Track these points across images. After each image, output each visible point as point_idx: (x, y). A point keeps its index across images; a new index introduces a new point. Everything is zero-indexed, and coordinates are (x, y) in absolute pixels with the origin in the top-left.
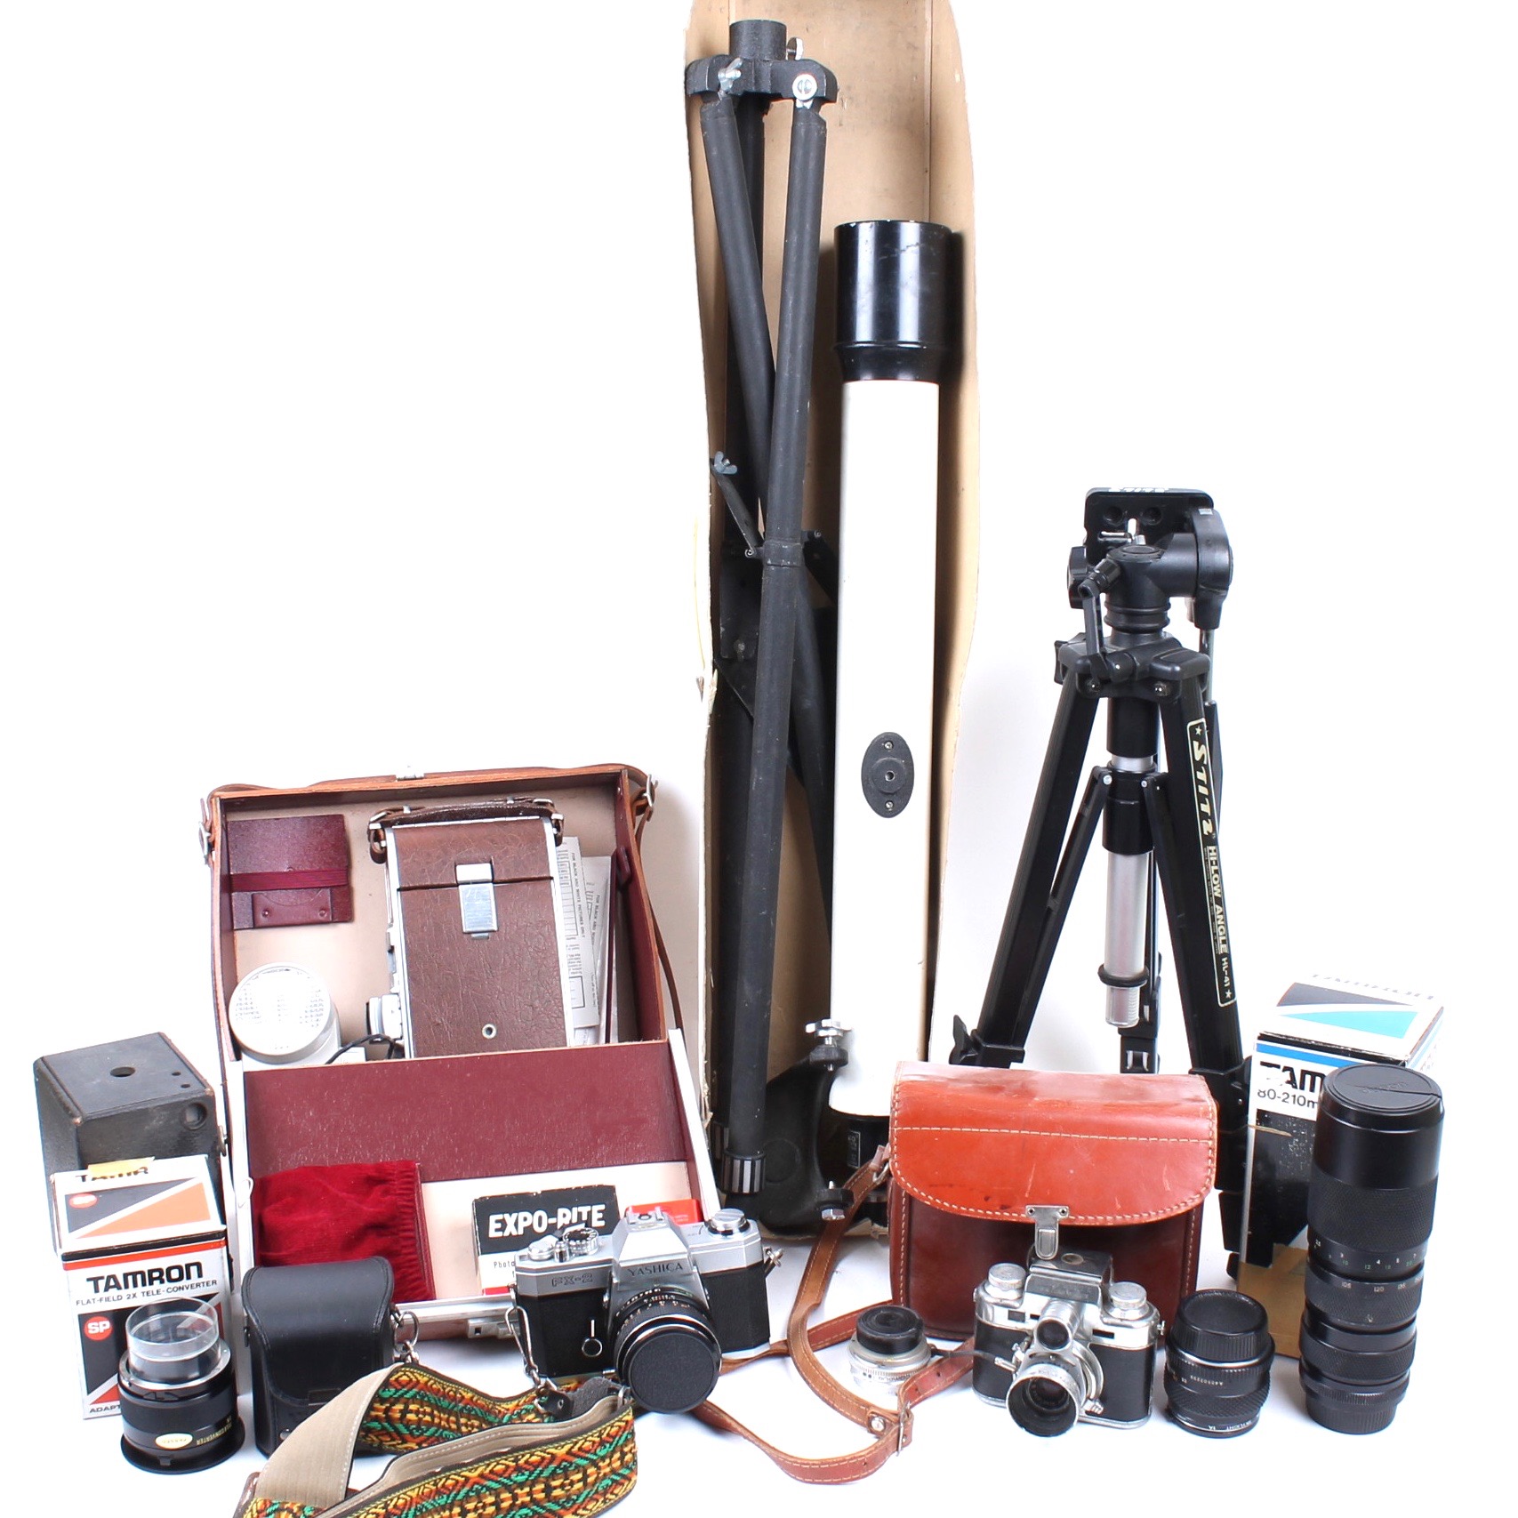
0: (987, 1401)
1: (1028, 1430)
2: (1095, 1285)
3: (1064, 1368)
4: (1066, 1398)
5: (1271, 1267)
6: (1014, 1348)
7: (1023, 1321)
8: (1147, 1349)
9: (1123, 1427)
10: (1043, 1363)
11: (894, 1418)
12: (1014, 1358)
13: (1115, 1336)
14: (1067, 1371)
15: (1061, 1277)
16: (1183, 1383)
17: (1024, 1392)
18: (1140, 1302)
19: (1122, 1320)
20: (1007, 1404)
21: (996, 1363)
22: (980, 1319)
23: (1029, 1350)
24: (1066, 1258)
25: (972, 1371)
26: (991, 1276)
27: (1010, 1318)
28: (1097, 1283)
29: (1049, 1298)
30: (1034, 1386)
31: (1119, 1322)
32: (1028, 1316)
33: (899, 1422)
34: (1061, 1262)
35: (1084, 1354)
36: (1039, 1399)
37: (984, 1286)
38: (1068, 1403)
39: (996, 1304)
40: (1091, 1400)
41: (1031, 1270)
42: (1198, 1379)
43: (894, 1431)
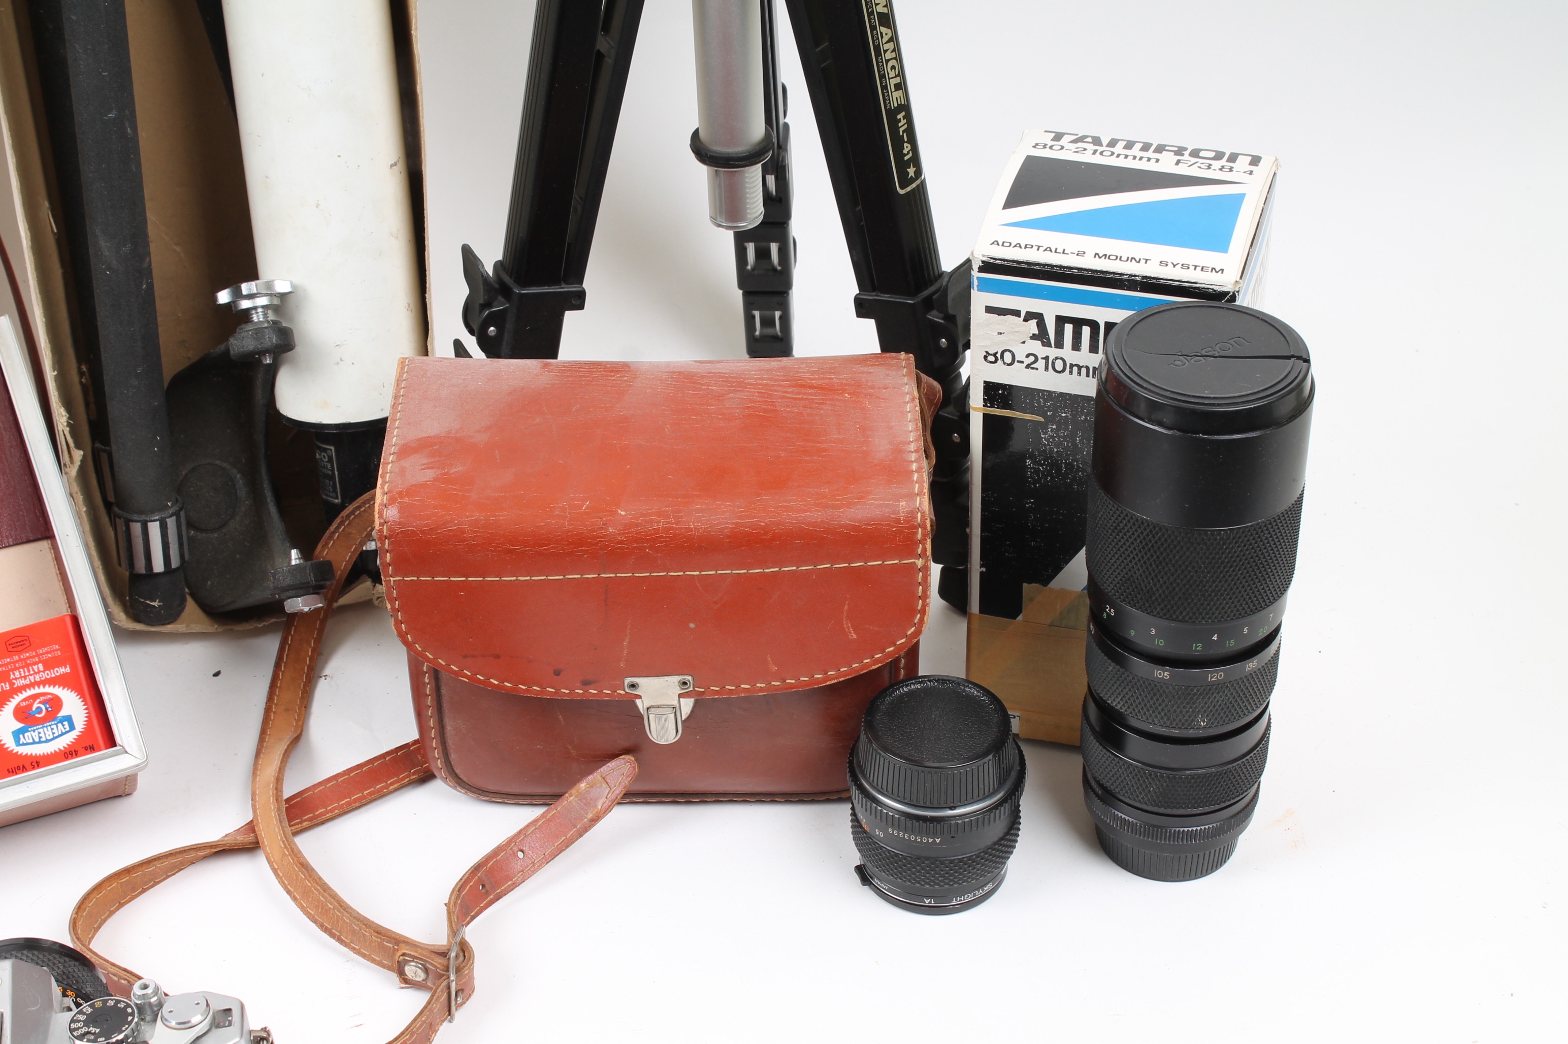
11: (439, 961)
16: (881, 840)
42: (904, 835)
43: (442, 991)
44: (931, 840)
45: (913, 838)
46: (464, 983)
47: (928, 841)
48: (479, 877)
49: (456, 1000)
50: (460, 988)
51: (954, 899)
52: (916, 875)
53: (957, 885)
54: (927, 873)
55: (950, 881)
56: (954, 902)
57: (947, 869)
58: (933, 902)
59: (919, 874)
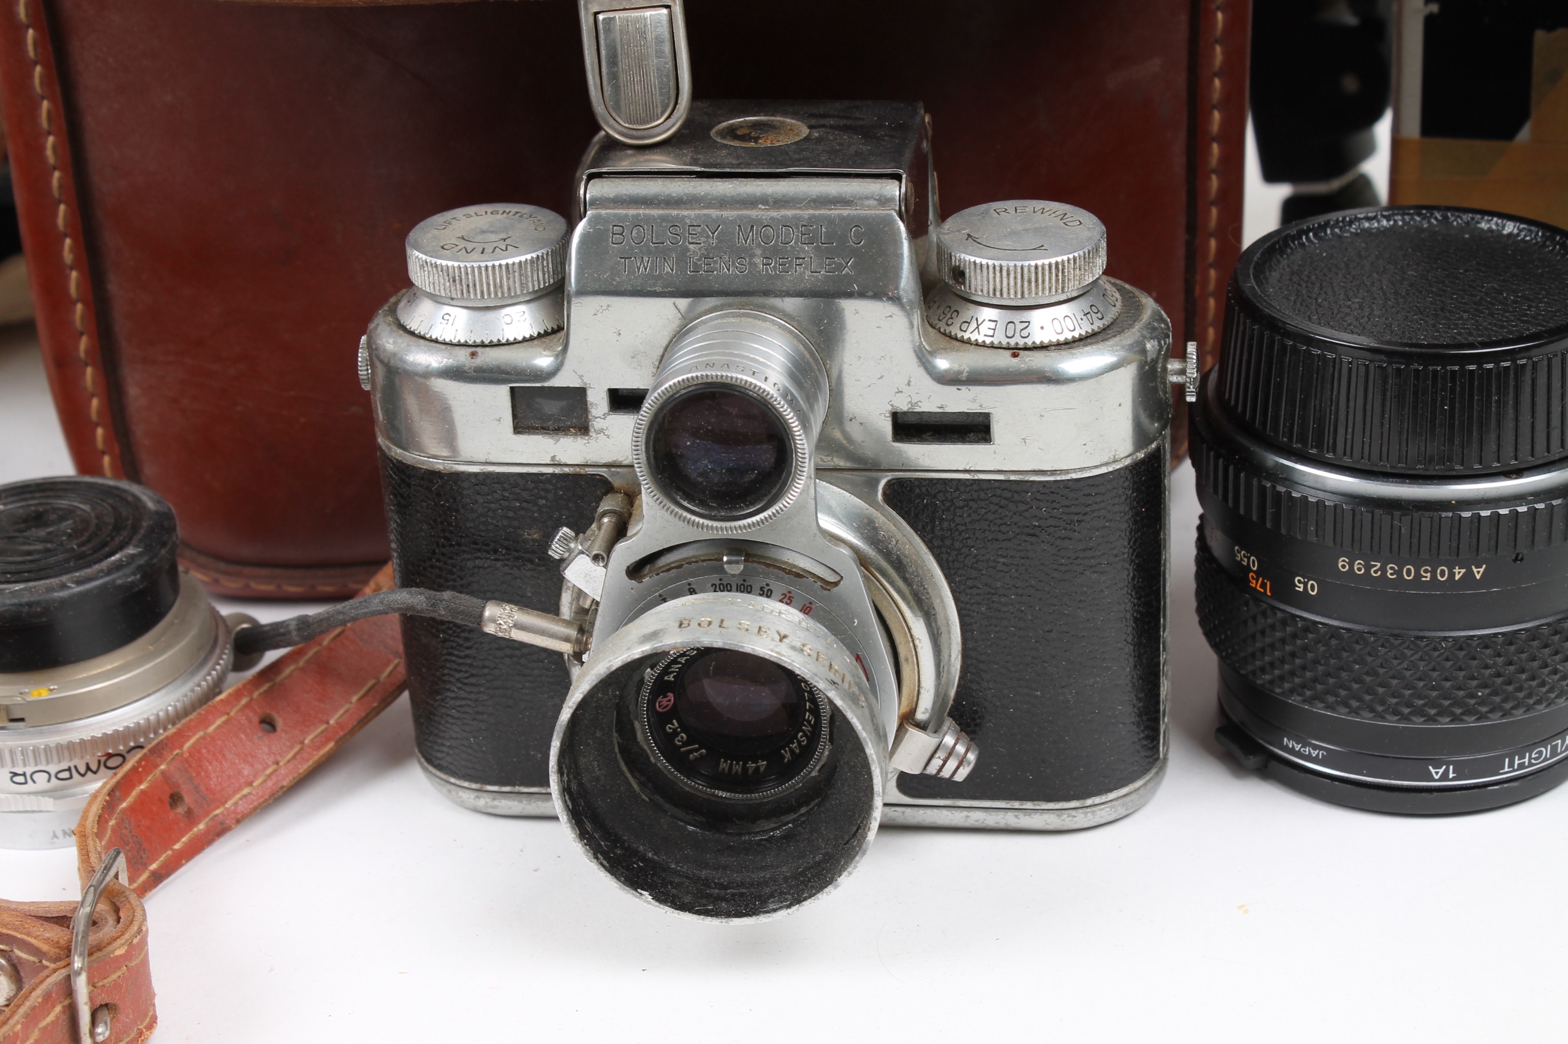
0: (483, 801)
2: (881, 212)
3: (787, 599)
4: (817, 727)
5: (1524, 134)
6: (556, 550)
7: (583, 429)
8: (1136, 468)
9: (1066, 821)
10: (692, 592)
11: (46, 936)
12: (566, 599)
13: (996, 429)
14: (806, 610)
15: (723, 203)
16: (1303, 600)
17: (625, 728)
18: (1088, 258)
19: (1016, 351)
20: (555, 798)
21: (490, 629)
22: (396, 452)
23: (620, 547)
24: (732, 132)
25: (406, 695)
26: (415, 257)
27: (520, 427)
28: (884, 201)
29: (683, 303)
30: (667, 701)
31: (1004, 361)
32: (598, 401)
34: (715, 145)
35: (868, 529)
36: (697, 753)
37: (393, 311)
38: (824, 751)
39: (456, 374)
40: (922, 726)
41: (590, 191)
42: (1383, 569)
43: (47, 997)
44: (1459, 573)
45: (1409, 572)
46: (116, 985)
47: (1451, 575)
48: (163, 772)
49: (92, 1034)
50: (102, 999)
51: (1507, 760)
52: (1414, 688)
53: (1521, 711)
54: (1447, 679)
55: (1506, 700)
56: (1506, 769)
57: (1500, 660)
58: (1453, 773)
59: (1424, 686)
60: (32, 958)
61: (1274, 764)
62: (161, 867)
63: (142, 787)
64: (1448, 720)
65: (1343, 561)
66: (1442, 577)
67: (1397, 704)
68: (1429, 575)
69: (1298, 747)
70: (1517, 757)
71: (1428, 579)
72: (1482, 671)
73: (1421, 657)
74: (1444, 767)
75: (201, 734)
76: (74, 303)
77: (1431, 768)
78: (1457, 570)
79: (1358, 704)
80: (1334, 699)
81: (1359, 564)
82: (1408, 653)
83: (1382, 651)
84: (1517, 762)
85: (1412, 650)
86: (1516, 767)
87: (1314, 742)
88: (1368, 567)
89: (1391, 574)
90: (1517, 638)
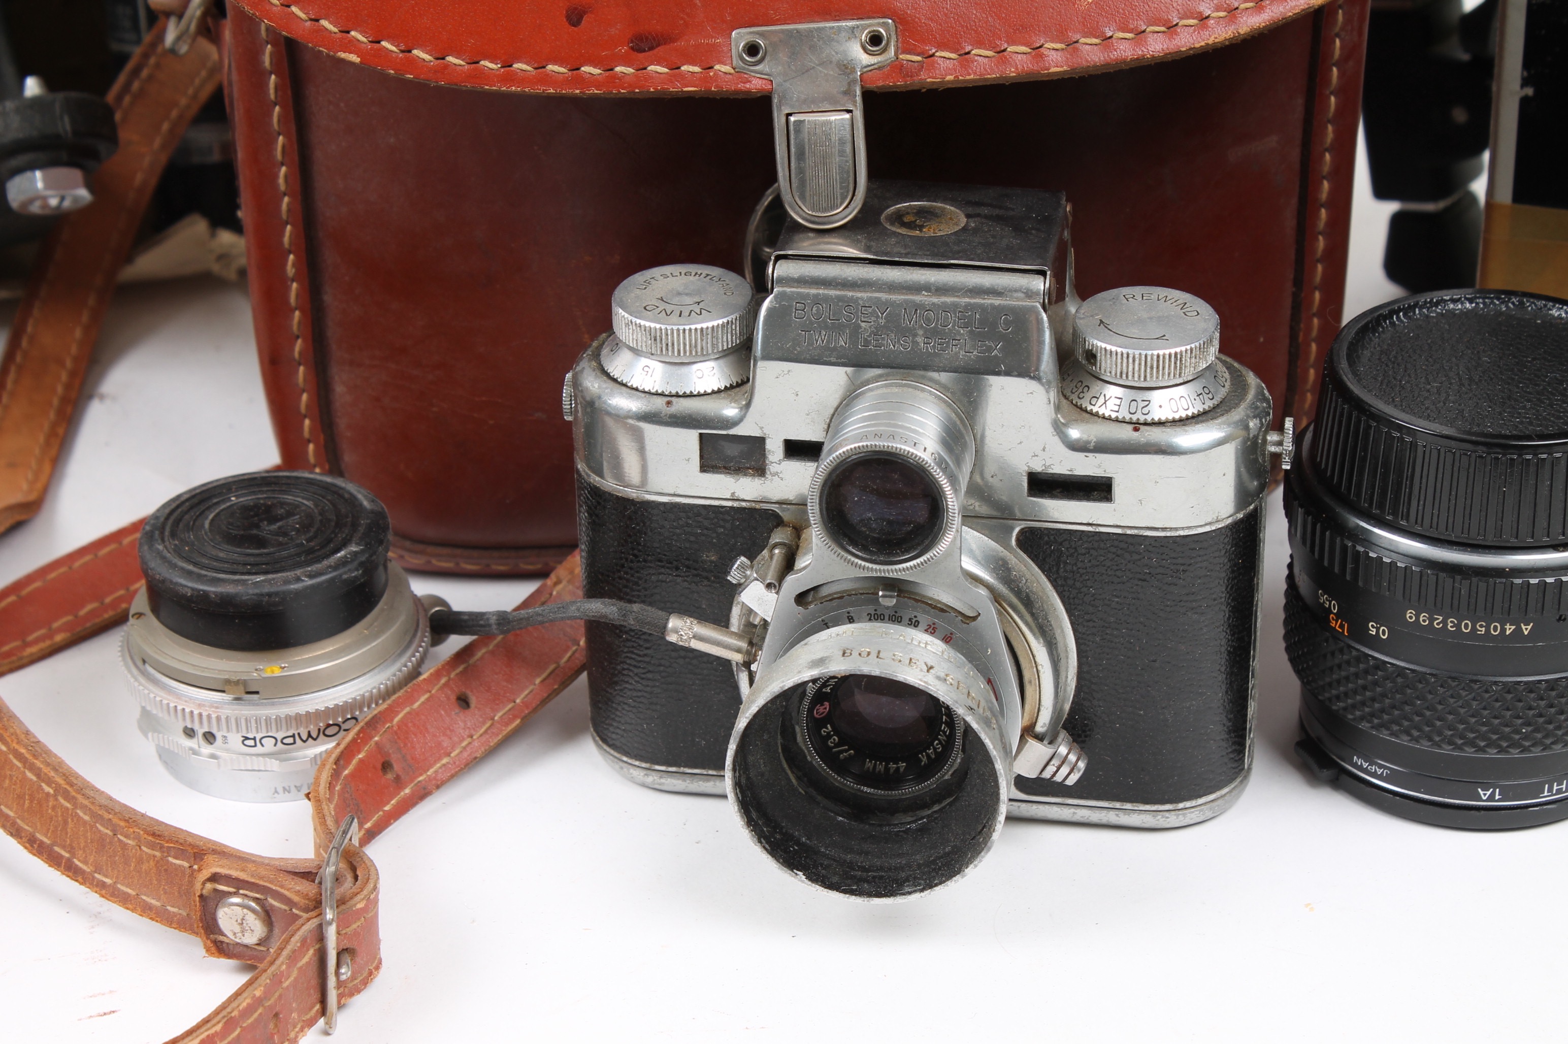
0: (651, 778)
1: (816, 877)
2: (1028, 303)
3: (931, 630)
4: (951, 738)
6: (734, 576)
7: (760, 471)
8: (1235, 527)
9: (1159, 821)
10: (851, 620)
11: (297, 889)
12: (736, 612)
13: (1117, 490)
14: (947, 639)
15: (892, 287)
16: (1374, 643)
17: (788, 732)
18: (1203, 349)
19: (1137, 426)
20: (727, 784)
21: (672, 638)
22: (595, 479)
23: (790, 578)
24: (898, 218)
25: (583, 678)
26: (620, 315)
27: (705, 467)
28: (1030, 294)
29: (850, 371)
30: (824, 709)
31: (1125, 433)
32: (775, 449)
33: (317, 905)
34: (885, 233)
35: (1001, 568)
36: (847, 753)
37: (596, 356)
38: (957, 759)
39: (651, 418)
40: (1040, 738)
41: (779, 270)
42: (1444, 622)
43: (304, 941)
44: (1509, 629)
45: (1466, 626)
46: (356, 933)
47: (1503, 630)
48: (377, 743)
49: (337, 974)
50: (346, 944)
51: (1547, 786)
52: (1467, 723)
53: (1560, 746)
54: (1496, 717)
55: (1546, 736)
56: (1546, 794)
57: (1543, 703)
58: (1499, 795)
59: (1476, 722)
60: (283, 907)
61: (1344, 777)
62: (374, 826)
63: (360, 756)
64: (1496, 751)
65: (1411, 613)
66: (1495, 632)
67: (1452, 735)
68: (1483, 629)
69: (1365, 765)
70: (1555, 784)
71: (1483, 633)
72: (1527, 711)
73: (1474, 697)
74: (1491, 790)
75: (407, 709)
76: (293, 311)
77: (1479, 790)
78: (1508, 627)
79: (1418, 734)
80: (1398, 728)
81: (1424, 616)
82: (1463, 693)
83: (1441, 690)
84: (1555, 788)
85: (1467, 691)
86: (1554, 792)
87: (1379, 762)
88: (1431, 620)
89: (1451, 627)
90: (1558, 685)
